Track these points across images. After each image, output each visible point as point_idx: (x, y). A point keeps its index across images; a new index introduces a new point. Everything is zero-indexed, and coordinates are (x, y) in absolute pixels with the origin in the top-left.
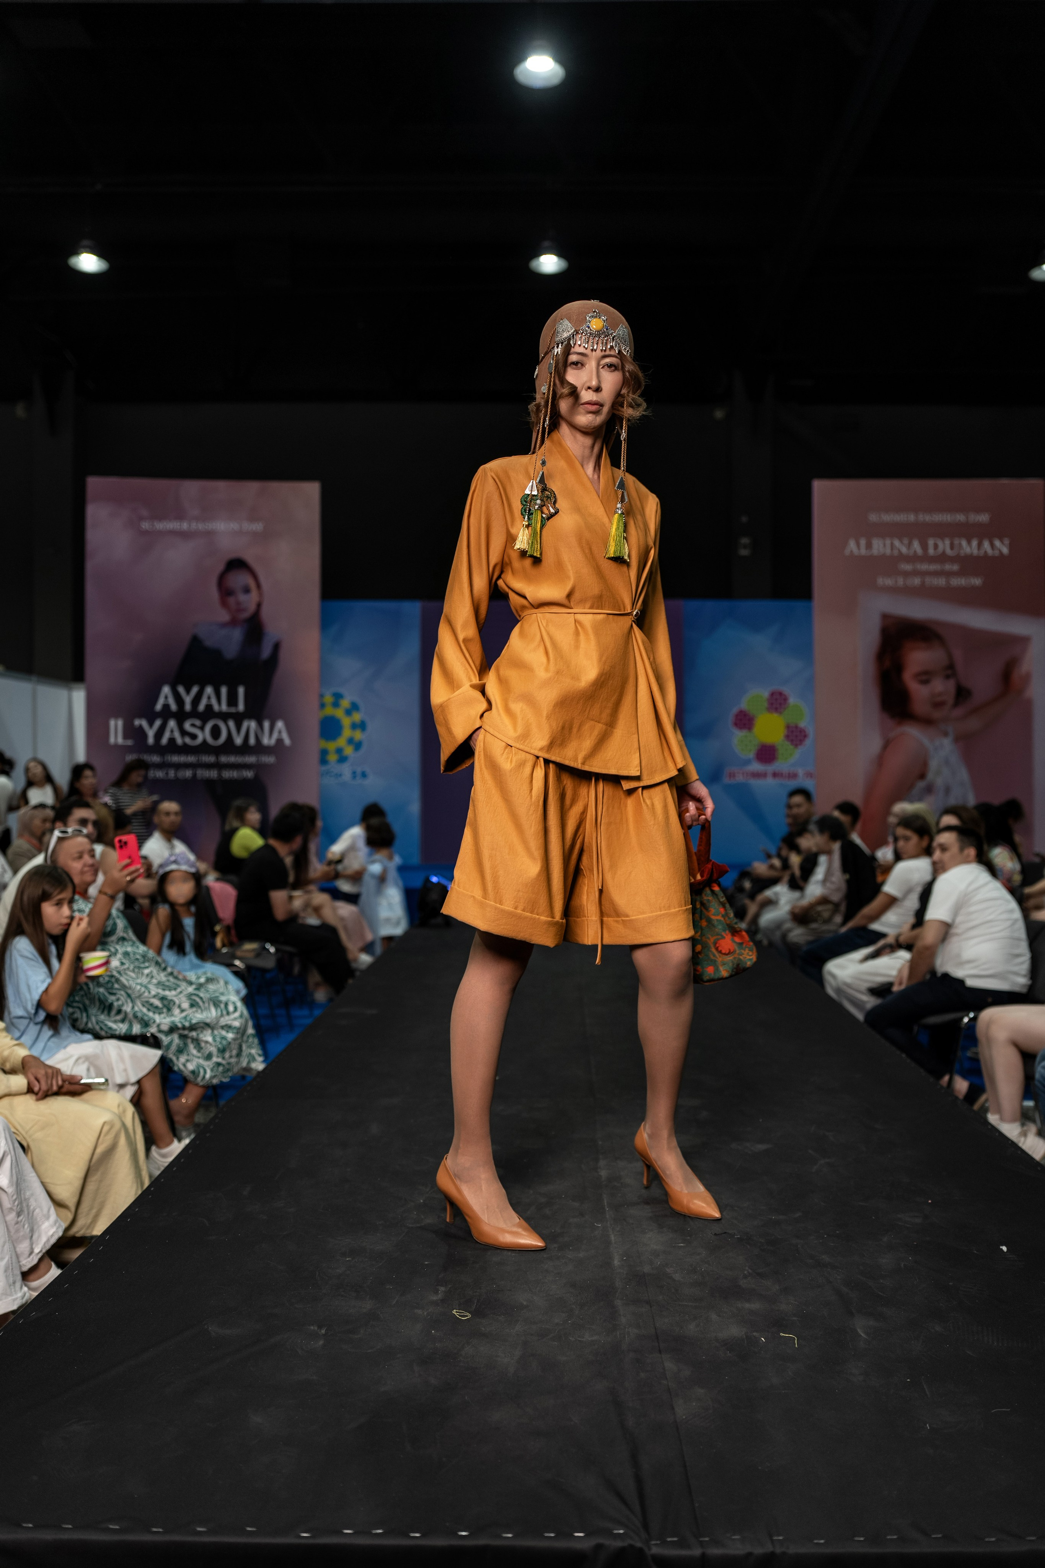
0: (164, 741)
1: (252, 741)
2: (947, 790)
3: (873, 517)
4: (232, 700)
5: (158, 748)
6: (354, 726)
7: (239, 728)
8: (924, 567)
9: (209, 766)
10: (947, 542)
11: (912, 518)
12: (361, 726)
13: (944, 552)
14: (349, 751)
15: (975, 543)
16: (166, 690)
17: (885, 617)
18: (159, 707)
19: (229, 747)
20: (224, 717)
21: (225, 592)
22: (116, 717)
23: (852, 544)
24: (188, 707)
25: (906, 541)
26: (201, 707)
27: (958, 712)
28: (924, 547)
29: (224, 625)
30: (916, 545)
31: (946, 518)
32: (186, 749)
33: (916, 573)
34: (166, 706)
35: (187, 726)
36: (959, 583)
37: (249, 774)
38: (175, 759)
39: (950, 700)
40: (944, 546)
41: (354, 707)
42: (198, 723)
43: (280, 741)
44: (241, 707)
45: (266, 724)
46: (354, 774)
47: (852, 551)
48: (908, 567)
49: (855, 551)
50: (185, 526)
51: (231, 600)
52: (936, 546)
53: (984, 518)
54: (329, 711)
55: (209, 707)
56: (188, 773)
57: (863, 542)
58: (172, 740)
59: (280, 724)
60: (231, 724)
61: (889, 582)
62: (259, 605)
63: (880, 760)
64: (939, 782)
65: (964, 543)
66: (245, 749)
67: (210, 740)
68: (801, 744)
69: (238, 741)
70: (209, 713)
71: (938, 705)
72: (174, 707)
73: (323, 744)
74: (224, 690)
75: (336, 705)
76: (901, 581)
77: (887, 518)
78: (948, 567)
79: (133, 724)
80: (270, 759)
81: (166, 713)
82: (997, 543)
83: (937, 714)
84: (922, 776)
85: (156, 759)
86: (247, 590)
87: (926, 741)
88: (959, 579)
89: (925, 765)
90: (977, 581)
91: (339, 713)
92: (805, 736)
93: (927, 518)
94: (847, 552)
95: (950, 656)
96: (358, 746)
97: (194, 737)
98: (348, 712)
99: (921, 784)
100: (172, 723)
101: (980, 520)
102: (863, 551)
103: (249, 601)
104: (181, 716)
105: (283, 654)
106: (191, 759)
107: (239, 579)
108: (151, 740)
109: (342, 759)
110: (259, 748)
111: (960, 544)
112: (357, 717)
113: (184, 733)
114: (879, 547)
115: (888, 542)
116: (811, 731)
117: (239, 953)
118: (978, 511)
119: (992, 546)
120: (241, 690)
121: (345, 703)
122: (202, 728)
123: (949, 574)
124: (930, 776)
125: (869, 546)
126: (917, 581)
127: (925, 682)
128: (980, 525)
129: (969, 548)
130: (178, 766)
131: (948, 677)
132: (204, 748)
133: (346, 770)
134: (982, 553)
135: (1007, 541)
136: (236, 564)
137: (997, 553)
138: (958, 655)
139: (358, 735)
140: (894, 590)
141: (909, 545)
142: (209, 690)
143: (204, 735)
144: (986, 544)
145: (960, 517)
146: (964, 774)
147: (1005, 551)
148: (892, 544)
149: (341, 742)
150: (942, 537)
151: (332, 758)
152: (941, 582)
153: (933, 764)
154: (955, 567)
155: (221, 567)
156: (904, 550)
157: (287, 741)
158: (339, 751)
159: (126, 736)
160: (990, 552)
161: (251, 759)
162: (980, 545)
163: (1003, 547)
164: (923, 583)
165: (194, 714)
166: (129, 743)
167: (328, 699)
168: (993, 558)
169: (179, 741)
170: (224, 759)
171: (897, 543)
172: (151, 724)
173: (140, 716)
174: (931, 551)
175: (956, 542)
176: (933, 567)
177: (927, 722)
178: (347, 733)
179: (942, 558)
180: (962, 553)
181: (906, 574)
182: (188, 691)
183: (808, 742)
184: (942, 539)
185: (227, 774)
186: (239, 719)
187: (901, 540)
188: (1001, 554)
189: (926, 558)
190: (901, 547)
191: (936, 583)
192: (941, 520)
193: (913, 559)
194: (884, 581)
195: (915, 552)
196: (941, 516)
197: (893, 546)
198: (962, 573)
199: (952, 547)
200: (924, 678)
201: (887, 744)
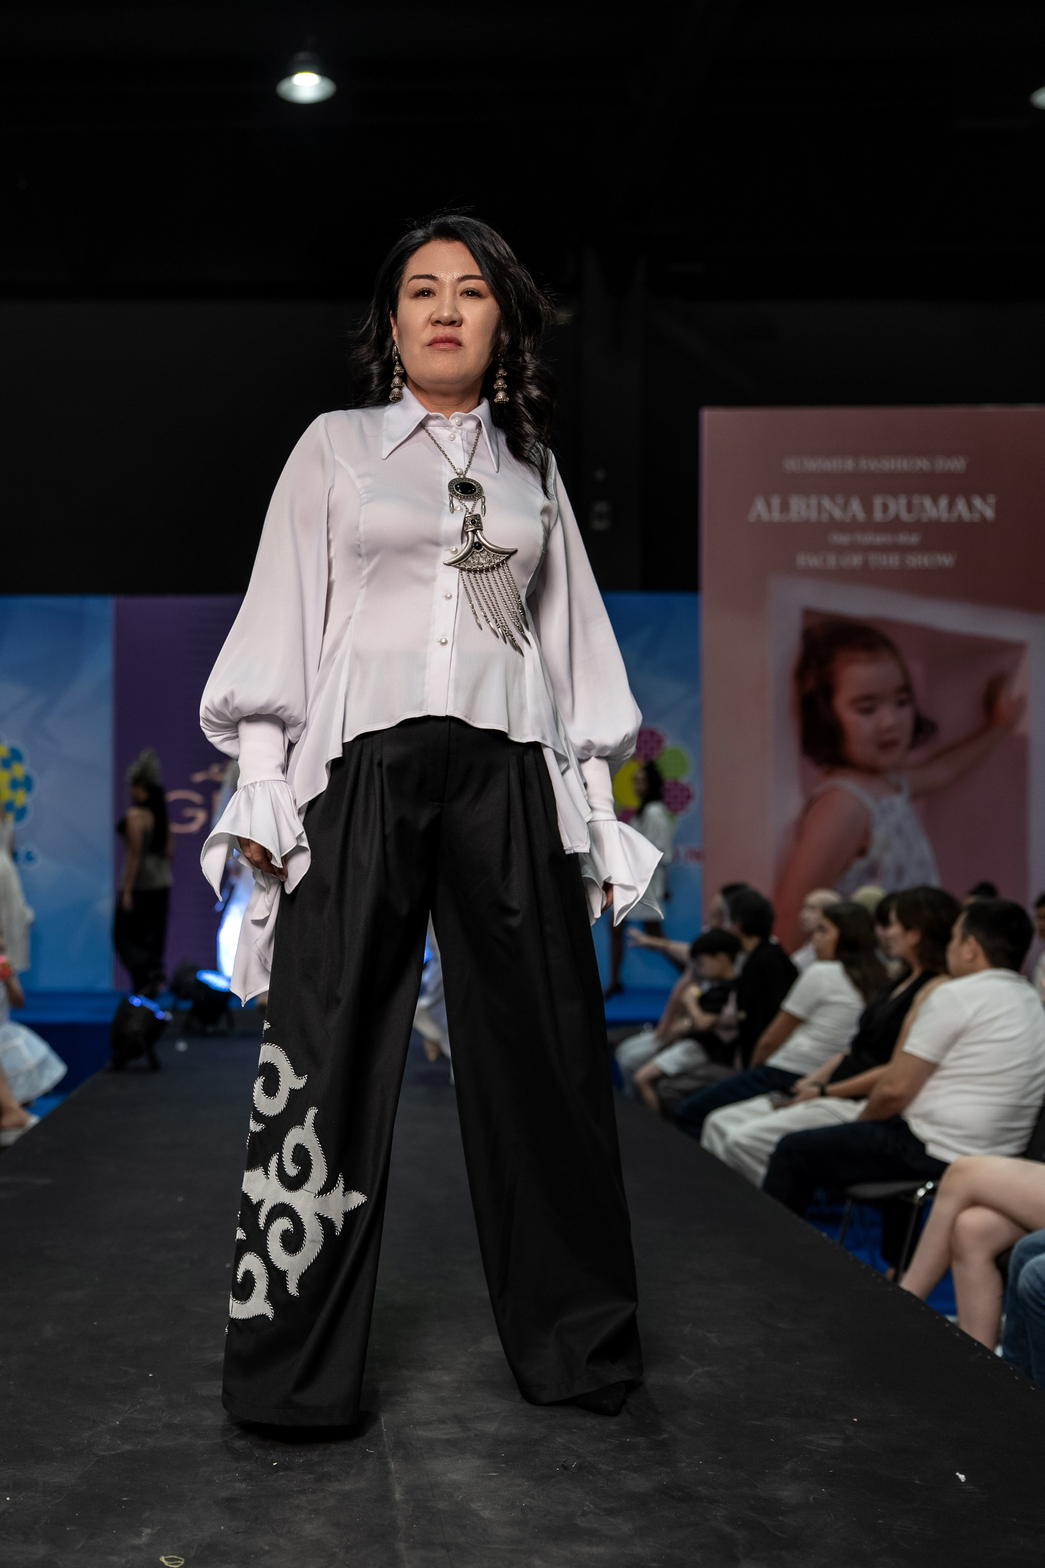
2: (900, 872)
3: (791, 465)
6: (15, 784)
8: (868, 539)
10: (903, 501)
11: (849, 464)
12: (27, 783)
13: (897, 517)
15: (944, 502)
17: (808, 614)
23: (760, 505)
25: (840, 500)
27: (918, 755)
28: (868, 508)
30: (856, 507)
31: (901, 464)
33: (853, 548)
36: (919, 563)
39: (905, 737)
40: (898, 507)
41: (16, 755)
47: (759, 516)
48: (842, 539)
49: (765, 516)
52: (885, 508)
53: (958, 464)
57: (776, 502)
61: (814, 561)
63: (800, 828)
64: (888, 861)
65: (928, 502)
68: (682, 809)
71: (886, 745)
76: (832, 560)
77: (813, 465)
78: (903, 538)
82: (978, 502)
83: (885, 760)
84: (862, 852)
87: (868, 800)
88: (920, 557)
89: (866, 834)
90: (946, 560)
92: (689, 797)
93: (870, 464)
94: (752, 517)
95: (905, 673)
96: (21, 813)
98: (7, 763)
99: (860, 864)
101: (952, 468)
102: (776, 516)
111: (922, 505)
112: (20, 770)
114: (800, 508)
115: (814, 501)
116: (696, 789)
118: (950, 453)
119: (970, 506)
123: (904, 550)
124: (874, 852)
125: (785, 507)
126: (856, 560)
127: (868, 711)
128: (952, 475)
129: (935, 510)
131: (901, 703)
134: (954, 517)
135: (992, 499)
137: (976, 517)
138: (917, 670)
139: (22, 797)
140: (822, 574)
141: (846, 506)
144: (961, 505)
145: (922, 464)
146: (923, 849)
147: (989, 513)
148: (820, 505)
150: (895, 493)
152: (892, 561)
153: (880, 834)
154: (914, 539)
156: (837, 513)
160: (966, 515)
162: (951, 505)
163: (986, 508)
164: (866, 563)
168: (971, 525)
171: (827, 503)
174: (878, 515)
175: (916, 500)
176: (881, 539)
177: (869, 771)
179: (895, 525)
180: (925, 518)
181: (840, 550)
183: (693, 805)
184: (895, 494)
187: (833, 499)
188: (983, 517)
189: (870, 526)
190: (833, 509)
191: (885, 563)
192: (893, 467)
193: (852, 526)
194: (807, 560)
195: (854, 516)
196: (893, 462)
197: (820, 508)
198: (925, 547)
199: (910, 509)
200: (866, 704)
201: (810, 805)
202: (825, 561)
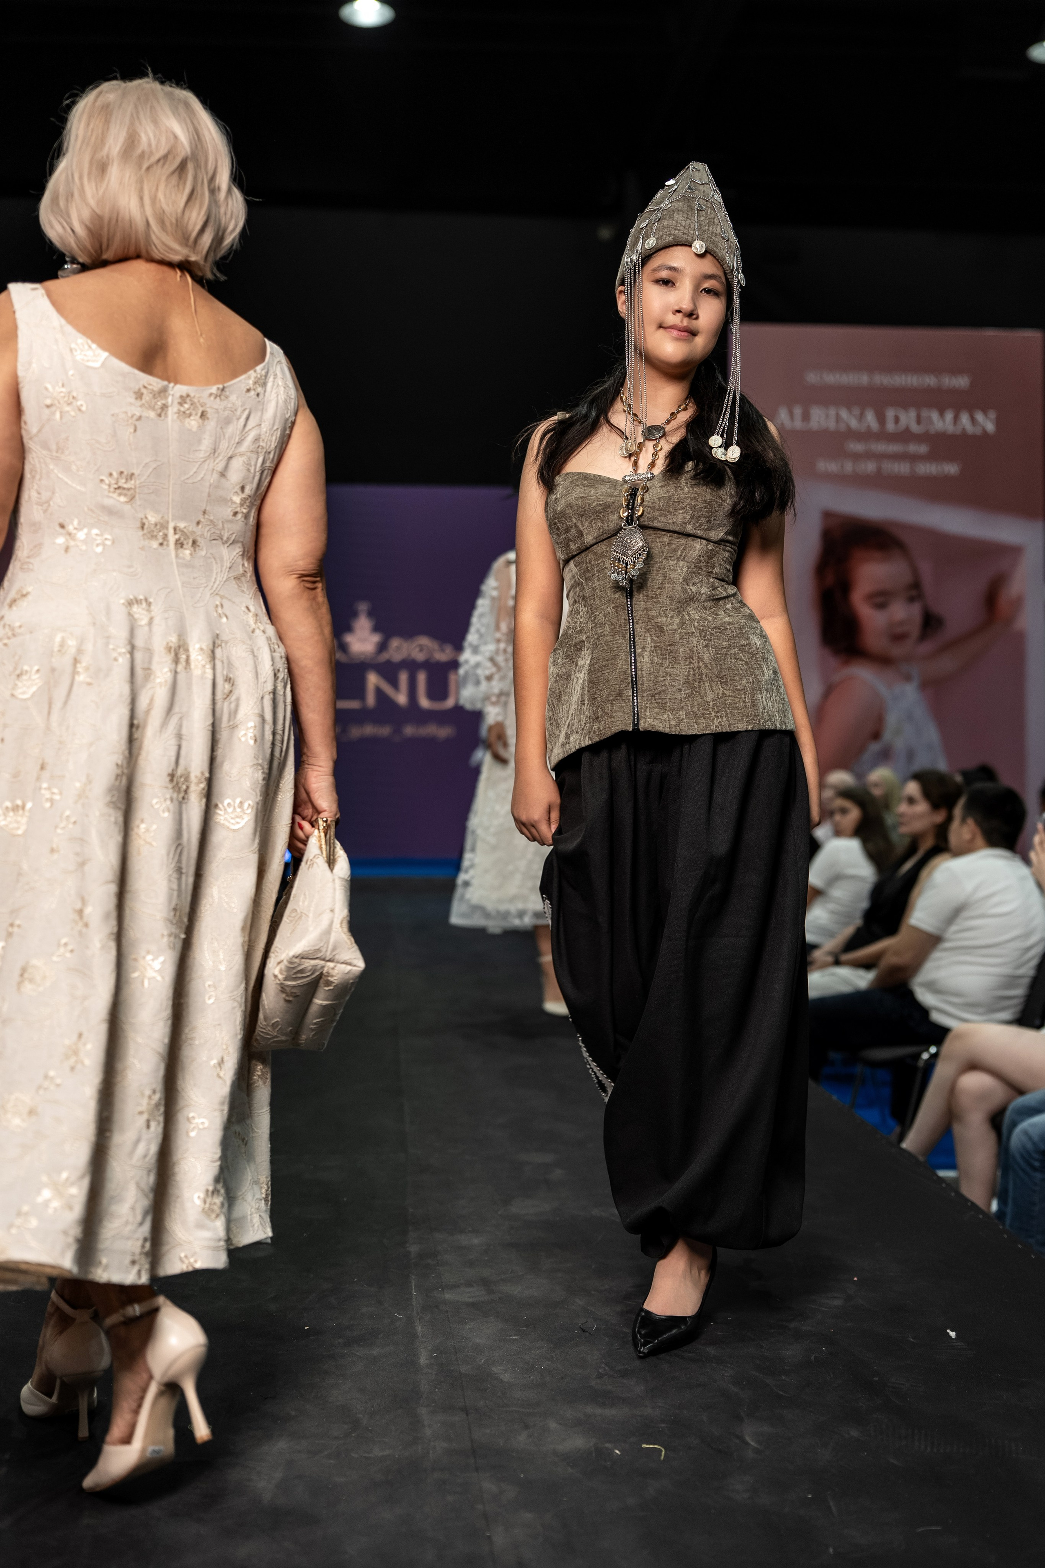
2: (911, 755)
3: (812, 378)
8: (881, 447)
10: (913, 414)
11: (864, 379)
13: (907, 430)
15: (949, 416)
17: (828, 515)
23: (783, 416)
25: (856, 411)
27: (926, 647)
28: (881, 419)
30: (870, 418)
31: (911, 380)
33: (869, 455)
36: (928, 471)
39: (915, 630)
40: (908, 419)
47: (782, 425)
48: (857, 447)
49: (787, 425)
52: (897, 420)
53: (962, 382)
57: (798, 411)
61: (832, 467)
63: (820, 714)
64: (899, 744)
65: (935, 415)
71: (898, 638)
76: (849, 467)
77: (832, 378)
78: (913, 448)
82: (980, 417)
83: (896, 651)
84: (876, 735)
87: (882, 689)
88: (928, 465)
89: (880, 720)
90: (951, 469)
93: (883, 380)
95: (915, 572)
99: (874, 747)
101: (957, 386)
102: (798, 424)
111: (930, 418)
114: (820, 418)
115: (832, 412)
118: (955, 371)
119: (973, 420)
123: (914, 458)
124: (887, 735)
125: (806, 417)
126: (870, 467)
127: (881, 606)
128: (954, 392)
129: (942, 422)
131: (911, 600)
134: (958, 431)
135: (992, 415)
137: (978, 431)
138: (926, 569)
140: (841, 479)
141: (861, 417)
144: (965, 419)
145: (930, 381)
146: (932, 734)
147: (990, 427)
148: (838, 416)
150: (905, 406)
152: (902, 468)
153: (892, 719)
154: (923, 449)
156: (854, 423)
160: (970, 429)
162: (956, 419)
163: (987, 423)
164: (879, 469)
168: (974, 437)
171: (844, 414)
174: (890, 426)
175: (925, 413)
176: (892, 448)
177: (883, 661)
179: (905, 436)
180: (932, 432)
181: (857, 457)
187: (849, 409)
188: (985, 432)
189: (883, 436)
190: (850, 419)
191: (896, 470)
192: (904, 383)
193: (866, 436)
194: (827, 466)
195: (869, 426)
196: (903, 377)
197: (838, 418)
198: (931, 457)
199: (919, 421)
200: (879, 600)
201: (829, 691)
202: (842, 467)
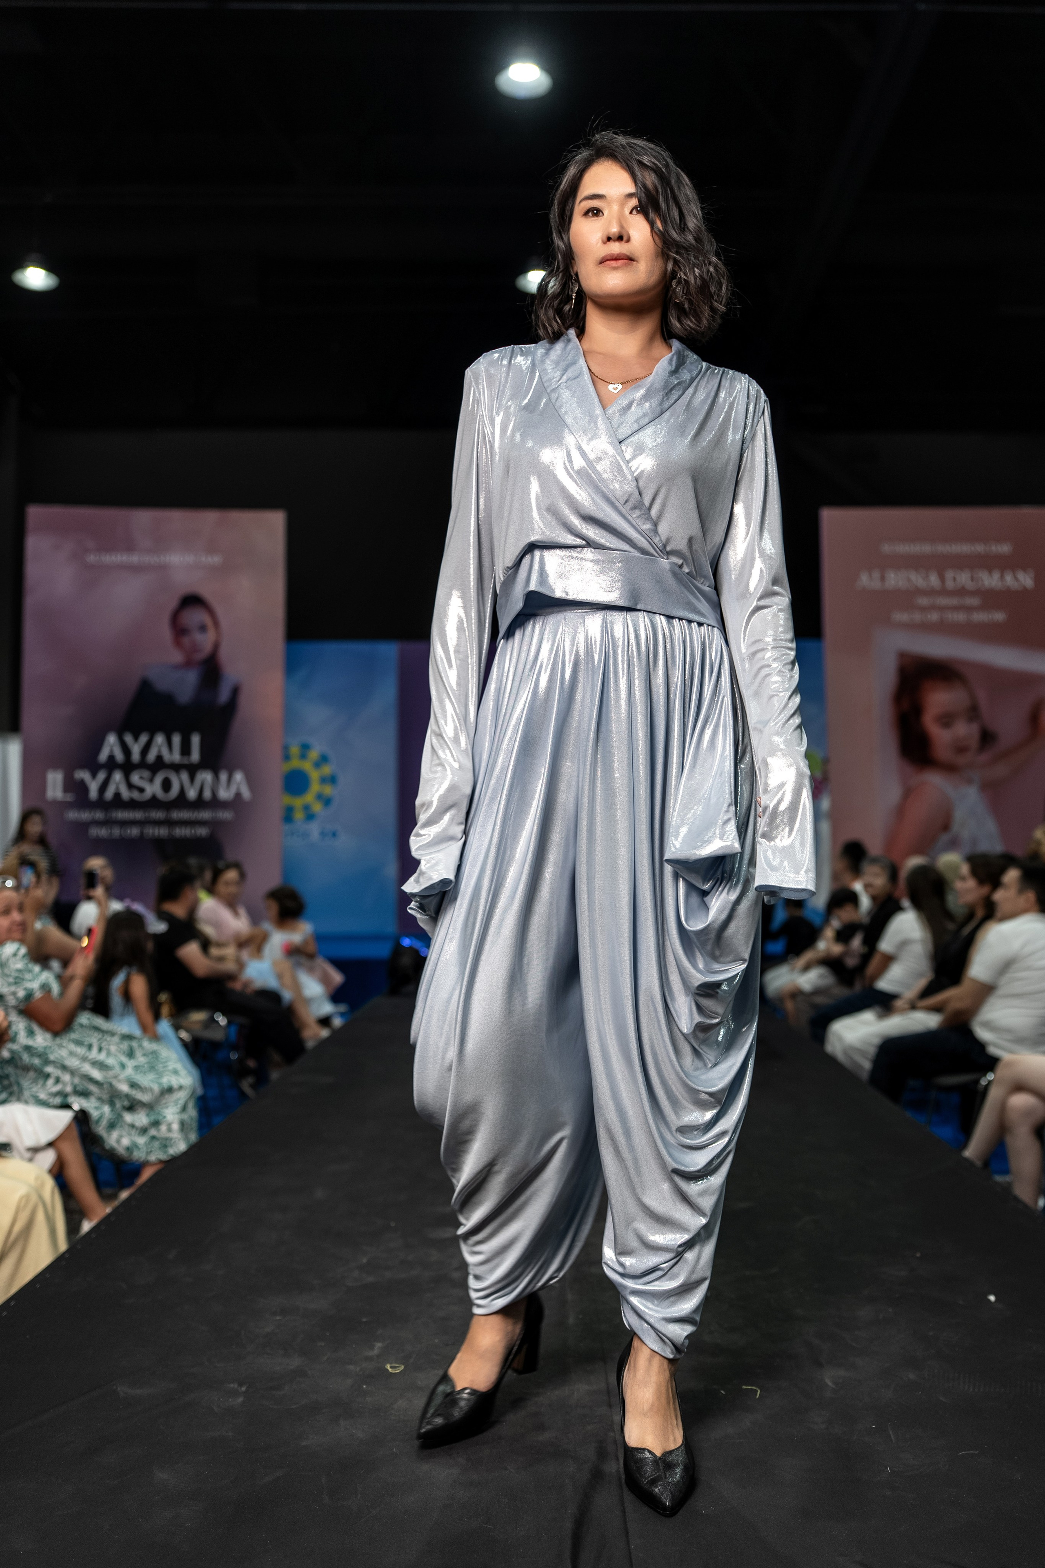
0: (109, 794)
1: (207, 794)
2: (974, 841)
3: (886, 548)
4: (186, 749)
5: (101, 804)
6: (324, 780)
7: (192, 778)
8: (942, 601)
9: (158, 823)
10: (966, 574)
11: (927, 548)
12: (331, 780)
13: (962, 587)
14: (317, 808)
15: (995, 575)
16: (112, 739)
18: (103, 756)
19: (182, 801)
20: (176, 768)
21: (179, 630)
22: (55, 766)
23: (863, 577)
24: (136, 756)
25: (922, 573)
26: (151, 757)
28: (942, 578)
29: (177, 667)
30: (933, 578)
31: (964, 548)
32: (133, 805)
33: (933, 608)
34: (111, 758)
35: (135, 778)
36: (980, 619)
37: (203, 832)
38: (122, 815)
39: (975, 745)
40: (964, 578)
41: (324, 759)
42: (146, 774)
43: (238, 795)
44: (195, 756)
45: (223, 776)
46: (323, 834)
47: (863, 585)
48: (923, 601)
49: (867, 585)
50: (135, 559)
51: (186, 640)
52: (955, 579)
53: (1005, 549)
54: (295, 763)
55: (159, 758)
56: (134, 831)
57: (876, 574)
58: (117, 795)
59: (239, 776)
60: (185, 776)
61: (904, 617)
62: (216, 646)
63: (901, 811)
64: (965, 834)
65: (984, 575)
66: (199, 803)
67: (160, 794)
69: (192, 794)
70: (159, 764)
71: (962, 750)
72: (119, 756)
73: (287, 800)
74: (177, 739)
75: (303, 756)
76: (916, 617)
77: (901, 549)
78: (967, 601)
79: (72, 776)
80: (226, 815)
81: (111, 765)
82: (1019, 575)
83: (960, 760)
84: (946, 828)
85: (99, 815)
86: (203, 628)
87: (950, 790)
88: (979, 614)
89: (949, 815)
90: (999, 616)
91: (307, 766)
93: (942, 548)
94: (858, 586)
95: (972, 698)
96: (327, 801)
97: (141, 790)
98: (317, 765)
99: (945, 837)
100: (118, 776)
101: (1001, 550)
102: (876, 584)
103: (206, 641)
104: (128, 768)
105: (243, 701)
106: (138, 815)
107: (194, 617)
108: (93, 794)
109: (310, 817)
110: (215, 803)
111: (980, 578)
112: (327, 770)
113: (130, 786)
114: (895, 579)
115: (902, 574)
117: (184, 1024)
118: (999, 540)
119: (1014, 578)
120: (196, 740)
121: (314, 754)
122: (151, 780)
123: (969, 609)
124: (955, 828)
125: (883, 579)
126: (934, 617)
127: (947, 725)
128: (1001, 556)
129: (991, 580)
130: (124, 823)
131: (970, 720)
132: (154, 803)
133: (314, 829)
134: (1002, 587)
135: (1030, 573)
136: (192, 601)
137: (1018, 587)
139: (328, 790)
140: (911, 627)
141: (925, 578)
142: (160, 739)
143: (153, 788)
144: (1008, 577)
145: (979, 548)
146: (991, 825)
147: (1028, 583)
148: (907, 577)
149: (309, 797)
150: (960, 569)
151: (299, 815)
152: (960, 617)
153: (958, 815)
154: (975, 602)
155: (174, 603)
156: (919, 583)
157: (246, 794)
158: (306, 808)
159: (66, 789)
160: (1011, 585)
161: (205, 815)
162: (1002, 577)
163: (1026, 580)
164: (941, 619)
165: (143, 764)
166: (69, 797)
167: (295, 750)
168: (1015, 591)
169: (125, 794)
170: (176, 815)
171: (912, 575)
172: (94, 775)
173: (82, 767)
174: (950, 584)
175: (977, 573)
176: (951, 602)
177: (950, 769)
178: (315, 787)
179: (962, 592)
180: (982, 588)
181: (923, 609)
182: (136, 738)
184: (961, 571)
185: (181, 832)
186: (192, 770)
187: (916, 572)
188: (1025, 587)
189: (944, 592)
190: (917, 579)
191: (955, 619)
192: (958, 550)
193: (930, 592)
194: (900, 616)
195: (931, 585)
196: (959, 546)
197: (909, 580)
198: (983, 607)
199: (972, 579)
200: (944, 720)
201: (907, 794)
202: (911, 617)
